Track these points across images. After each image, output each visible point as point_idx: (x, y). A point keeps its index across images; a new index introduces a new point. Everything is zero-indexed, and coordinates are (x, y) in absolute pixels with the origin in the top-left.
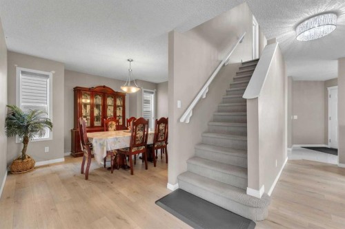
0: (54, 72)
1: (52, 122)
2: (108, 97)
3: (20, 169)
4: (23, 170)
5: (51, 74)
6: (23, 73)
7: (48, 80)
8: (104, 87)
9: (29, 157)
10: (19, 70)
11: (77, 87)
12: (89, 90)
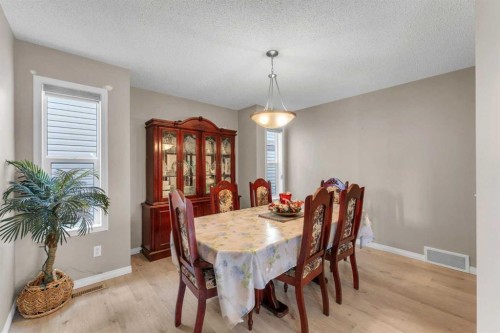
0: (110, 88)
1: (107, 194)
2: (207, 139)
3: (39, 307)
4: (46, 309)
5: (104, 92)
6: (47, 87)
7: (99, 105)
8: (200, 119)
9: (60, 276)
10: (39, 81)
11: (152, 121)
12: (175, 125)
